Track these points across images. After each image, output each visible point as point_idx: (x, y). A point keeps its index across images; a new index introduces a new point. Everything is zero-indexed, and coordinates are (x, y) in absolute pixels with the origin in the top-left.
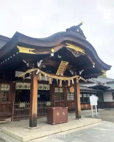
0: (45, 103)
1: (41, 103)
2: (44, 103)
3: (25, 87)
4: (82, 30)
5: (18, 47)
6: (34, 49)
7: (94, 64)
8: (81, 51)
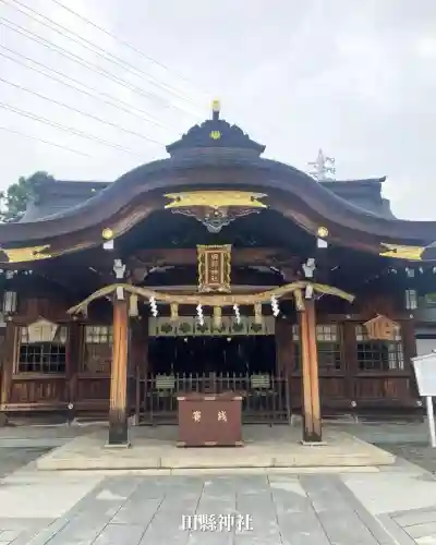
0: (246, 379)
1: (235, 379)
2: (240, 380)
3: (182, 329)
4: (235, 127)
5: (6, 251)
6: (48, 246)
7: (322, 232)
8: (244, 200)
